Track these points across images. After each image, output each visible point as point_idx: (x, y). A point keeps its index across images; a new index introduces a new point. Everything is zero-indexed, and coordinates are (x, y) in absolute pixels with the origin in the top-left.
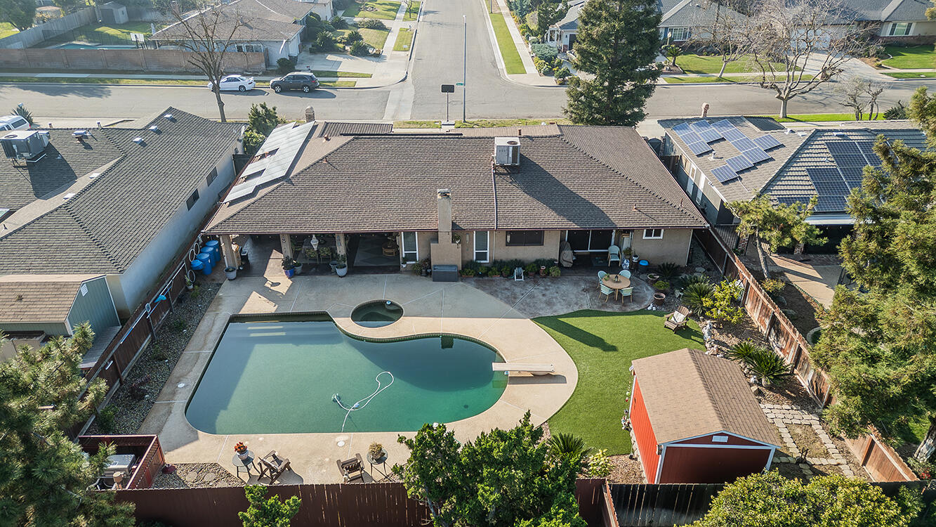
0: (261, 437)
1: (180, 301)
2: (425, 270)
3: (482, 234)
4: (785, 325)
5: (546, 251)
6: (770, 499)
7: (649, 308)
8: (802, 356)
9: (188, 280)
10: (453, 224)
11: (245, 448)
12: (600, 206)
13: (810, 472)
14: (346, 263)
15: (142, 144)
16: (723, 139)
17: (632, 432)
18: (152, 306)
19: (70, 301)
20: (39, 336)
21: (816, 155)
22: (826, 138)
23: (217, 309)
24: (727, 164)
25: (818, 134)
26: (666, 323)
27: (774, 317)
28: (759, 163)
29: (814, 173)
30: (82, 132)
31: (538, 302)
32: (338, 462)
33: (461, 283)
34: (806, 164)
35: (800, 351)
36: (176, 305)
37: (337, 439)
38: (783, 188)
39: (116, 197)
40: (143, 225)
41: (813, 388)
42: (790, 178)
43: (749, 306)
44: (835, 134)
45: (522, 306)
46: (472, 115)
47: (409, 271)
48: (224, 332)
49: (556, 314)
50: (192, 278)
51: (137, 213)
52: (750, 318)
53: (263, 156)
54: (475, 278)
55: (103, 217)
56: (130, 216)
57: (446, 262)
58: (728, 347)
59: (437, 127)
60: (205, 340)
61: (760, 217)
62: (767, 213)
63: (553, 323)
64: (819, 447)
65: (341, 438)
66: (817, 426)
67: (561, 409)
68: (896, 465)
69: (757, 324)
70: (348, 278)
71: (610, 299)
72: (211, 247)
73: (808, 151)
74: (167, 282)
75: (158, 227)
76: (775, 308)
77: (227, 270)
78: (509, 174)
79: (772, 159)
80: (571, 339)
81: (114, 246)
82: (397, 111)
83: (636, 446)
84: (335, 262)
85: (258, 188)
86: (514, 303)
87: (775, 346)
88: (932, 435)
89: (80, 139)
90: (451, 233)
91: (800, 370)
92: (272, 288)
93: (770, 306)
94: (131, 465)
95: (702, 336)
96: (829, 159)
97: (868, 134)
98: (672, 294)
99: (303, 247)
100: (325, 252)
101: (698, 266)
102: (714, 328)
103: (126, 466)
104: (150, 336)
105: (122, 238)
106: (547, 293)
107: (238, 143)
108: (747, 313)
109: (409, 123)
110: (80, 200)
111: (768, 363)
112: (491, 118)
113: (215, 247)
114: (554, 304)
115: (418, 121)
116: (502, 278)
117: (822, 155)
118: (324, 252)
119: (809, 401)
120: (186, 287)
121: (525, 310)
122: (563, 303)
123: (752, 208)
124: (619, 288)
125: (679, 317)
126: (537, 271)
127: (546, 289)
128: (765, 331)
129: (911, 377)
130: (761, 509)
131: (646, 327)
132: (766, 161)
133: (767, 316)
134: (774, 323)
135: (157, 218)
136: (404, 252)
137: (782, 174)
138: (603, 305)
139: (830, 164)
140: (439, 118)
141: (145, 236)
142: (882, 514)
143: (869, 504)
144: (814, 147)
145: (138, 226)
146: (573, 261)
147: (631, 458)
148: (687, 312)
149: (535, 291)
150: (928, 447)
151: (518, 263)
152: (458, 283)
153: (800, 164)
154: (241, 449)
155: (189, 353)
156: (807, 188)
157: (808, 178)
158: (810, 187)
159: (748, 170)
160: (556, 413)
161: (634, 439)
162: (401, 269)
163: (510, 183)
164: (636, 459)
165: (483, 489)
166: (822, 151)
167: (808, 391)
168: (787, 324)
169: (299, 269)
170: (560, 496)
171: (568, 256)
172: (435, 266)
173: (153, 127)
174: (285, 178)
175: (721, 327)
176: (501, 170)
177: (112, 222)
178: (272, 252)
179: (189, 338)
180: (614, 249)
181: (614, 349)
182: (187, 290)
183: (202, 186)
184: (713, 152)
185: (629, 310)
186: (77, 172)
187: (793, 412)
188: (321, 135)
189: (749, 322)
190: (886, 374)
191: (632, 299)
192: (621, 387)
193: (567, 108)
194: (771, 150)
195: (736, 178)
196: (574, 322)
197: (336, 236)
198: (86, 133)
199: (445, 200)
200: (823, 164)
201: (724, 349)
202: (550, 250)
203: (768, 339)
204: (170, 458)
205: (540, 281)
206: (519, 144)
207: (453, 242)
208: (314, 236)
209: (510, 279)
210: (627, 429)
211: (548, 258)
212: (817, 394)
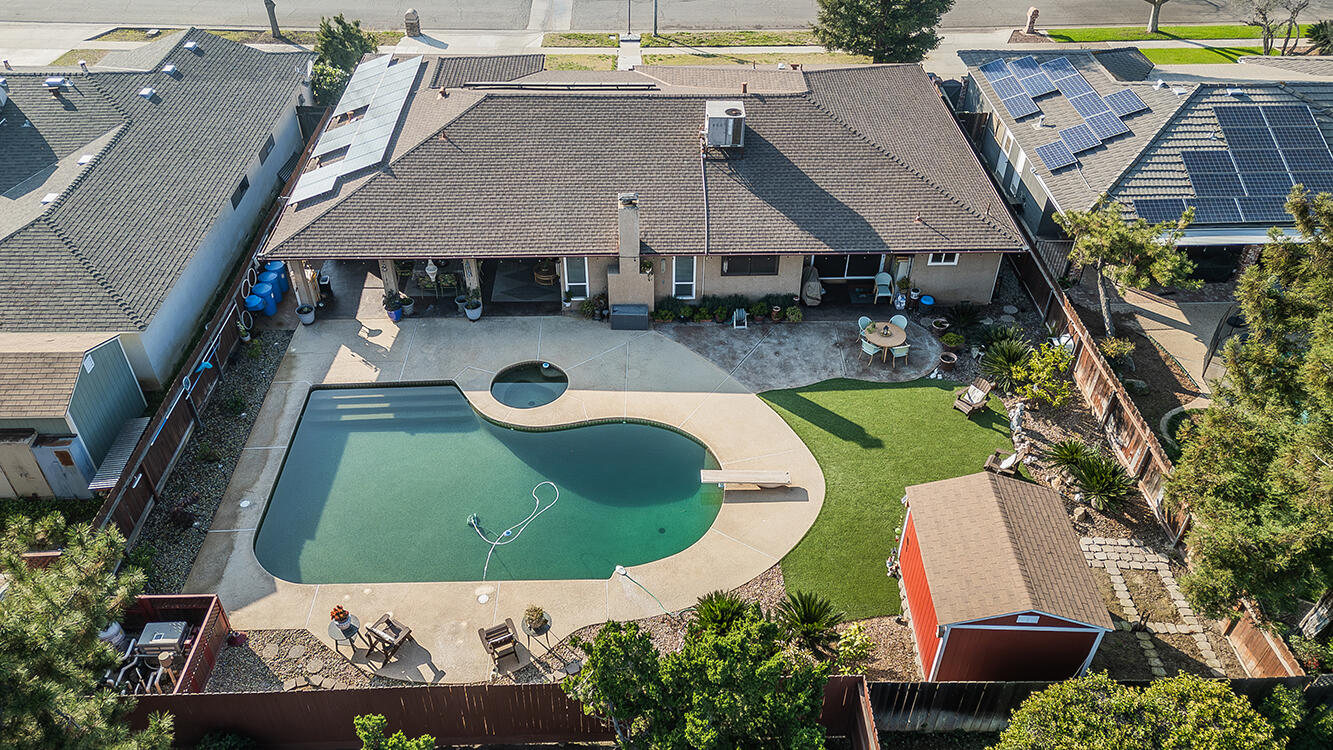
0: (367, 589)
1: (233, 361)
2: (599, 310)
3: (685, 261)
4: (1129, 412)
5: (781, 283)
6: (1094, 718)
7: (933, 376)
8: (1152, 464)
9: (242, 327)
10: (643, 245)
11: (346, 614)
12: (865, 214)
13: (1151, 646)
14: (480, 300)
15: (154, 99)
16: (1057, 93)
17: (901, 583)
18: (193, 379)
19: (70, 385)
20: (28, 437)
21: (1198, 129)
22: (1215, 99)
23: (289, 376)
24: (1061, 139)
25: (1203, 93)
26: (957, 403)
27: (1115, 399)
28: (1111, 140)
29: (1192, 159)
30: (59, 80)
31: (768, 365)
32: (481, 631)
33: (653, 332)
34: (1182, 143)
35: (1149, 457)
36: (228, 369)
37: (477, 592)
38: (1143, 183)
39: (123, 198)
40: (167, 245)
41: (1164, 512)
42: (1155, 167)
43: (1079, 375)
44: (1230, 91)
45: (745, 372)
46: (668, 22)
47: (576, 311)
48: (302, 414)
49: (794, 386)
50: (248, 324)
51: (157, 225)
52: (1079, 392)
53: (344, 117)
54: (675, 325)
55: (105, 235)
56: (147, 231)
57: (630, 300)
58: (1045, 441)
59: (613, 46)
60: (275, 428)
61: (1107, 243)
62: (1115, 236)
63: (789, 401)
64: (1167, 606)
65: (483, 590)
66: (1165, 573)
67: (800, 543)
68: (1273, 645)
69: (1090, 403)
70: (485, 323)
71: (874, 361)
72: (273, 272)
73: (1187, 122)
74: (211, 338)
75: (190, 248)
76: (1117, 387)
77: (301, 311)
78: (727, 160)
79: (1130, 134)
80: (817, 428)
81: (127, 284)
82: (549, 14)
83: (905, 604)
84: (463, 297)
85: (341, 181)
86: (732, 366)
87: (1113, 440)
88: (1327, 603)
89: (56, 93)
90: (638, 259)
91: (1148, 482)
92: (370, 339)
93: (1110, 383)
94: (183, 638)
95: (1007, 423)
96: (1217, 135)
97: (1279, 92)
98: (967, 352)
99: (414, 271)
100: (448, 280)
101: (1007, 304)
102: (1025, 409)
103: (176, 641)
104: (192, 423)
105: (137, 270)
106: (782, 349)
107: (304, 87)
108: (1075, 384)
109: (568, 37)
110: (68, 205)
111: (1102, 478)
112: (698, 28)
113: (279, 272)
114: (792, 369)
115: (583, 32)
116: (715, 324)
117: (1206, 128)
118: (445, 280)
119: (1155, 532)
120: (240, 339)
121: (748, 379)
122: (805, 366)
123: (1094, 227)
124: (890, 345)
125: (976, 395)
126: (767, 313)
127: (780, 344)
128: (1100, 418)
129: (1306, 542)
130: (1079, 733)
131: (926, 407)
132: (1121, 136)
133: (1105, 395)
134: (1114, 407)
135: (188, 232)
136: (567, 284)
137: (1143, 160)
138: (864, 370)
139: (1217, 143)
140: (615, 28)
141: (172, 266)
142: (1248, 739)
143: (1231, 725)
144: (1196, 114)
145: (160, 247)
146: (822, 296)
147: (899, 621)
148: (988, 386)
149: (764, 346)
150: (1320, 618)
151: (739, 301)
152: (650, 332)
153: (1173, 144)
154: (340, 616)
155: (251, 450)
156: (1179, 183)
157: (1183, 167)
158: (1184, 183)
159: (1093, 150)
160: (793, 550)
161: (903, 593)
162: (563, 308)
163: (729, 175)
164: (906, 624)
165: (693, 721)
166: (1208, 121)
167: (1156, 514)
168: (1133, 413)
169: (408, 309)
170: (802, 735)
171: (815, 290)
172: (614, 306)
173: (168, 68)
174: (382, 165)
175: (1037, 408)
176: (717, 154)
177: (119, 243)
178: (366, 275)
179: (250, 423)
180: (884, 278)
181: (877, 444)
182: (242, 342)
183: (252, 168)
184: (1042, 116)
185: (902, 379)
186: (57, 151)
187: (1131, 549)
188: (434, 84)
189: (1077, 399)
190: (1272, 533)
191: (909, 361)
192: (887, 507)
193: (817, 23)
194: (1130, 116)
195: (1074, 164)
196: (820, 398)
197: (464, 262)
198: (64, 82)
199: (630, 211)
200: (1208, 143)
201: (1039, 444)
202: (787, 281)
203: (1104, 428)
204: (240, 621)
205: (772, 330)
206: (743, 115)
207: (641, 272)
208: (430, 262)
209: (727, 326)
210: (894, 576)
211: (784, 293)
212: (1169, 521)
